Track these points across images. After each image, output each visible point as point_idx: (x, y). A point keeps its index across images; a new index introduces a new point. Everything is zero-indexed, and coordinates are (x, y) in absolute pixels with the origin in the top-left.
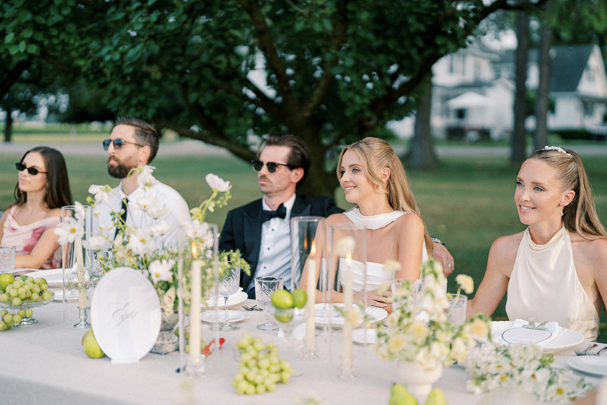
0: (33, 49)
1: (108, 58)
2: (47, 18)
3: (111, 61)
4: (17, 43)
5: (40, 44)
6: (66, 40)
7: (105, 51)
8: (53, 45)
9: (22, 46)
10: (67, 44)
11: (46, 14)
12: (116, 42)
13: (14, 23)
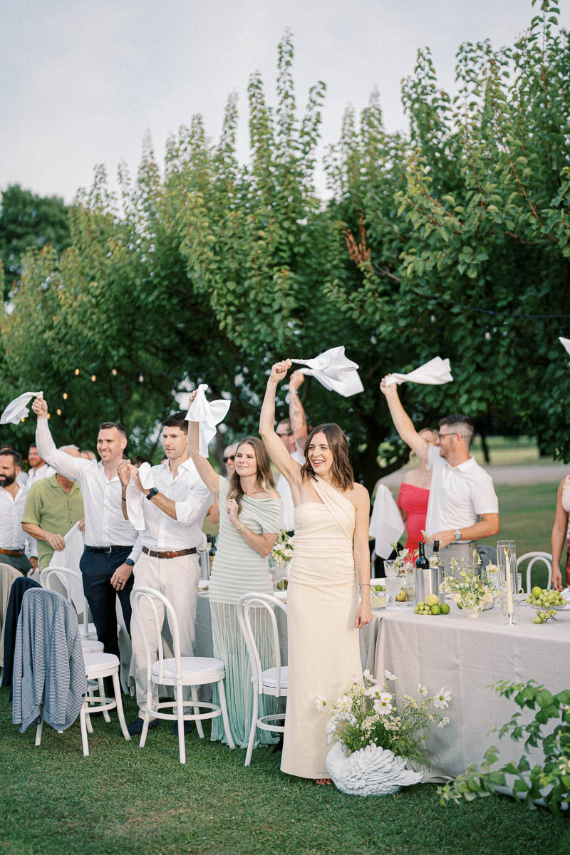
0: (483, 407)
1: (551, 411)
2: (492, 377)
3: (555, 413)
4: (468, 402)
5: (487, 400)
6: (510, 395)
7: (547, 404)
8: (498, 401)
9: (474, 405)
10: (510, 399)
11: (491, 373)
12: (556, 395)
13: (467, 386)
